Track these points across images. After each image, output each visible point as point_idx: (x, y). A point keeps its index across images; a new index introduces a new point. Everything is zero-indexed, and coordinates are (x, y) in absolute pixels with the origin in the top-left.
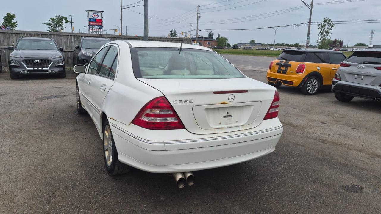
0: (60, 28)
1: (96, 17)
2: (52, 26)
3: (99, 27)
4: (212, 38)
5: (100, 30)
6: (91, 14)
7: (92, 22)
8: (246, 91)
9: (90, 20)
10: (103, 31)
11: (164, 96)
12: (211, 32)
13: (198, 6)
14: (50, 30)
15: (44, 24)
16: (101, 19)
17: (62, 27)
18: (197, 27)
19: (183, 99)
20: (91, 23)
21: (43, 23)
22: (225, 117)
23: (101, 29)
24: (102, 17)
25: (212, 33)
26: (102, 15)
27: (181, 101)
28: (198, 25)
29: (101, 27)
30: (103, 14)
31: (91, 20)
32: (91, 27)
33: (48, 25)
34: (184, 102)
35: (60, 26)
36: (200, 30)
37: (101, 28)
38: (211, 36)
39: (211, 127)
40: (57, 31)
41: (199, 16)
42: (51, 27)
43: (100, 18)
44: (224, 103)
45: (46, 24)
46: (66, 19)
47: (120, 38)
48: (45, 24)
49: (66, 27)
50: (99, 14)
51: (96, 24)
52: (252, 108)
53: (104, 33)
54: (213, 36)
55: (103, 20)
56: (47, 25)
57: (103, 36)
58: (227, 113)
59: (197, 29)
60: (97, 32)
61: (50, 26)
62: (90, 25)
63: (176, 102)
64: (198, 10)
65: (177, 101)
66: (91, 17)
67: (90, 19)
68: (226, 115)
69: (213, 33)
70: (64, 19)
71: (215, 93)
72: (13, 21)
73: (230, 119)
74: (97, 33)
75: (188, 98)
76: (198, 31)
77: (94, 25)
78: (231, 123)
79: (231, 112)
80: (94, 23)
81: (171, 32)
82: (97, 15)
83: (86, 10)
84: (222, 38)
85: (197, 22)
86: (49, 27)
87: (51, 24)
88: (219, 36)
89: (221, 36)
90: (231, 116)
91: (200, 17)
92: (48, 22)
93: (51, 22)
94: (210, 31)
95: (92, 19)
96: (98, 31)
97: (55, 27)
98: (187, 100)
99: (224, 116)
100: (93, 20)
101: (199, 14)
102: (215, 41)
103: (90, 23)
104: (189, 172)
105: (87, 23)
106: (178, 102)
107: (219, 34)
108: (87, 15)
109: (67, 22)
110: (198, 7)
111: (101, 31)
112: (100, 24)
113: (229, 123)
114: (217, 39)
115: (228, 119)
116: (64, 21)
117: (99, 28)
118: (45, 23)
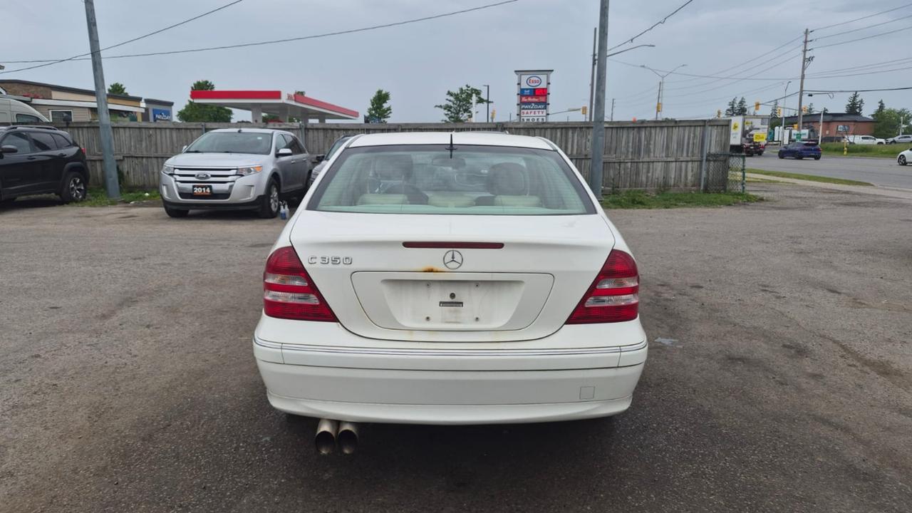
0: (466, 114)
1: (536, 84)
2: (452, 110)
3: (540, 107)
4: (859, 114)
5: (542, 113)
6: (525, 78)
7: (527, 96)
8: (499, 246)
9: (522, 93)
10: (548, 114)
11: (293, 246)
12: (855, 96)
13: (807, 30)
14: (448, 120)
15: (437, 108)
16: (546, 89)
17: (470, 112)
18: (802, 87)
19: (330, 253)
20: (524, 99)
21: (436, 106)
22: (443, 304)
23: (545, 111)
24: (549, 84)
25: (858, 99)
26: (548, 78)
27: (323, 258)
28: (805, 80)
29: (546, 104)
30: (552, 75)
31: (525, 91)
32: (522, 107)
33: (445, 109)
34: (330, 261)
35: (466, 111)
36: (811, 95)
37: (545, 108)
38: (854, 109)
39: (400, 324)
40: (461, 121)
41: (807, 57)
42: (449, 113)
43: (543, 85)
44: (431, 271)
45: (441, 107)
46: (478, 93)
47: (542, 128)
48: (439, 109)
49: (477, 112)
50: (543, 77)
51: (534, 100)
52: (523, 288)
53: (551, 119)
54: (860, 107)
55: (551, 90)
56: (442, 110)
57: (505, 126)
58: (453, 296)
59: (801, 91)
60: (536, 118)
61: (449, 110)
62: (521, 104)
63: (314, 261)
64: (806, 42)
65: (316, 258)
66: (524, 86)
67: (522, 90)
68: (449, 299)
69: (861, 101)
70: (474, 95)
71: (408, 245)
72: (385, 106)
73: (456, 311)
74: (536, 121)
75: (341, 253)
76: (805, 97)
77: (530, 103)
78: (458, 321)
79: (462, 294)
80: (530, 99)
81: (732, 104)
82: (537, 79)
83: (516, 71)
84: (890, 112)
85: (803, 72)
86: (446, 113)
87: (451, 107)
88: (882, 107)
89: (887, 107)
90: (462, 303)
91: (811, 59)
92: (444, 103)
93: (451, 104)
94: (851, 95)
95: (527, 89)
96: (537, 114)
97: (458, 114)
98: (339, 258)
99: (441, 303)
100: (528, 91)
101: (807, 52)
102: (866, 121)
103: (521, 99)
104: (347, 422)
105: (516, 99)
106: (319, 261)
107: (881, 102)
108: (517, 83)
109: (481, 101)
110: (807, 32)
111: (545, 114)
112: (542, 99)
113: (453, 320)
114: (873, 116)
115: (450, 311)
116: (474, 98)
117: (540, 109)
118: (439, 105)
